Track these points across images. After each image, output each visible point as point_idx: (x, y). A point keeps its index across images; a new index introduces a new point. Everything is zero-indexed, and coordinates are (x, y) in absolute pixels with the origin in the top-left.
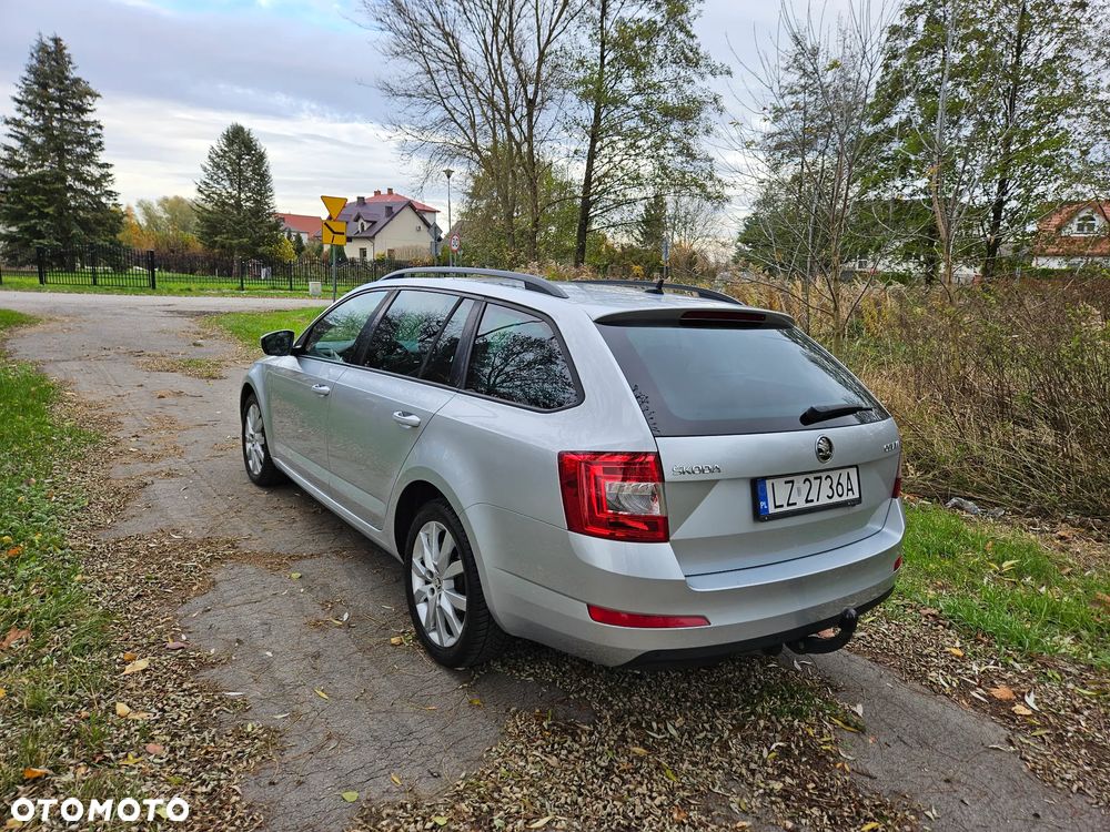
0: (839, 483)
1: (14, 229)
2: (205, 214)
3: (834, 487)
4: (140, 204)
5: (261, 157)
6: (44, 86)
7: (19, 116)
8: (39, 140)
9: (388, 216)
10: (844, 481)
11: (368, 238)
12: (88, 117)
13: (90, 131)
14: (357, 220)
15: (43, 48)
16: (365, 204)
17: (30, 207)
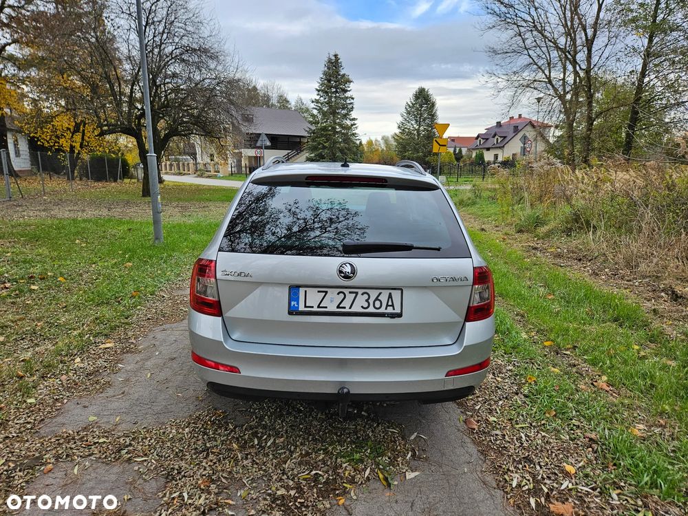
0: (377, 299)
1: (313, 155)
2: (401, 141)
3: (371, 301)
4: (383, 138)
5: (433, 105)
6: (329, 81)
7: (318, 97)
8: (325, 109)
9: (514, 132)
10: (383, 298)
11: (500, 148)
12: (348, 94)
13: (348, 102)
14: (494, 137)
15: (330, 61)
16: (501, 126)
17: (319, 144)
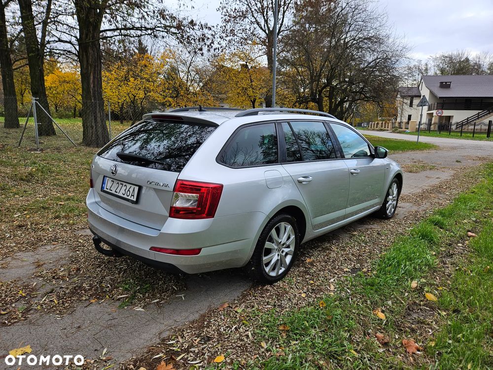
0: (129, 190)
3: (126, 191)
10: (131, 190)
